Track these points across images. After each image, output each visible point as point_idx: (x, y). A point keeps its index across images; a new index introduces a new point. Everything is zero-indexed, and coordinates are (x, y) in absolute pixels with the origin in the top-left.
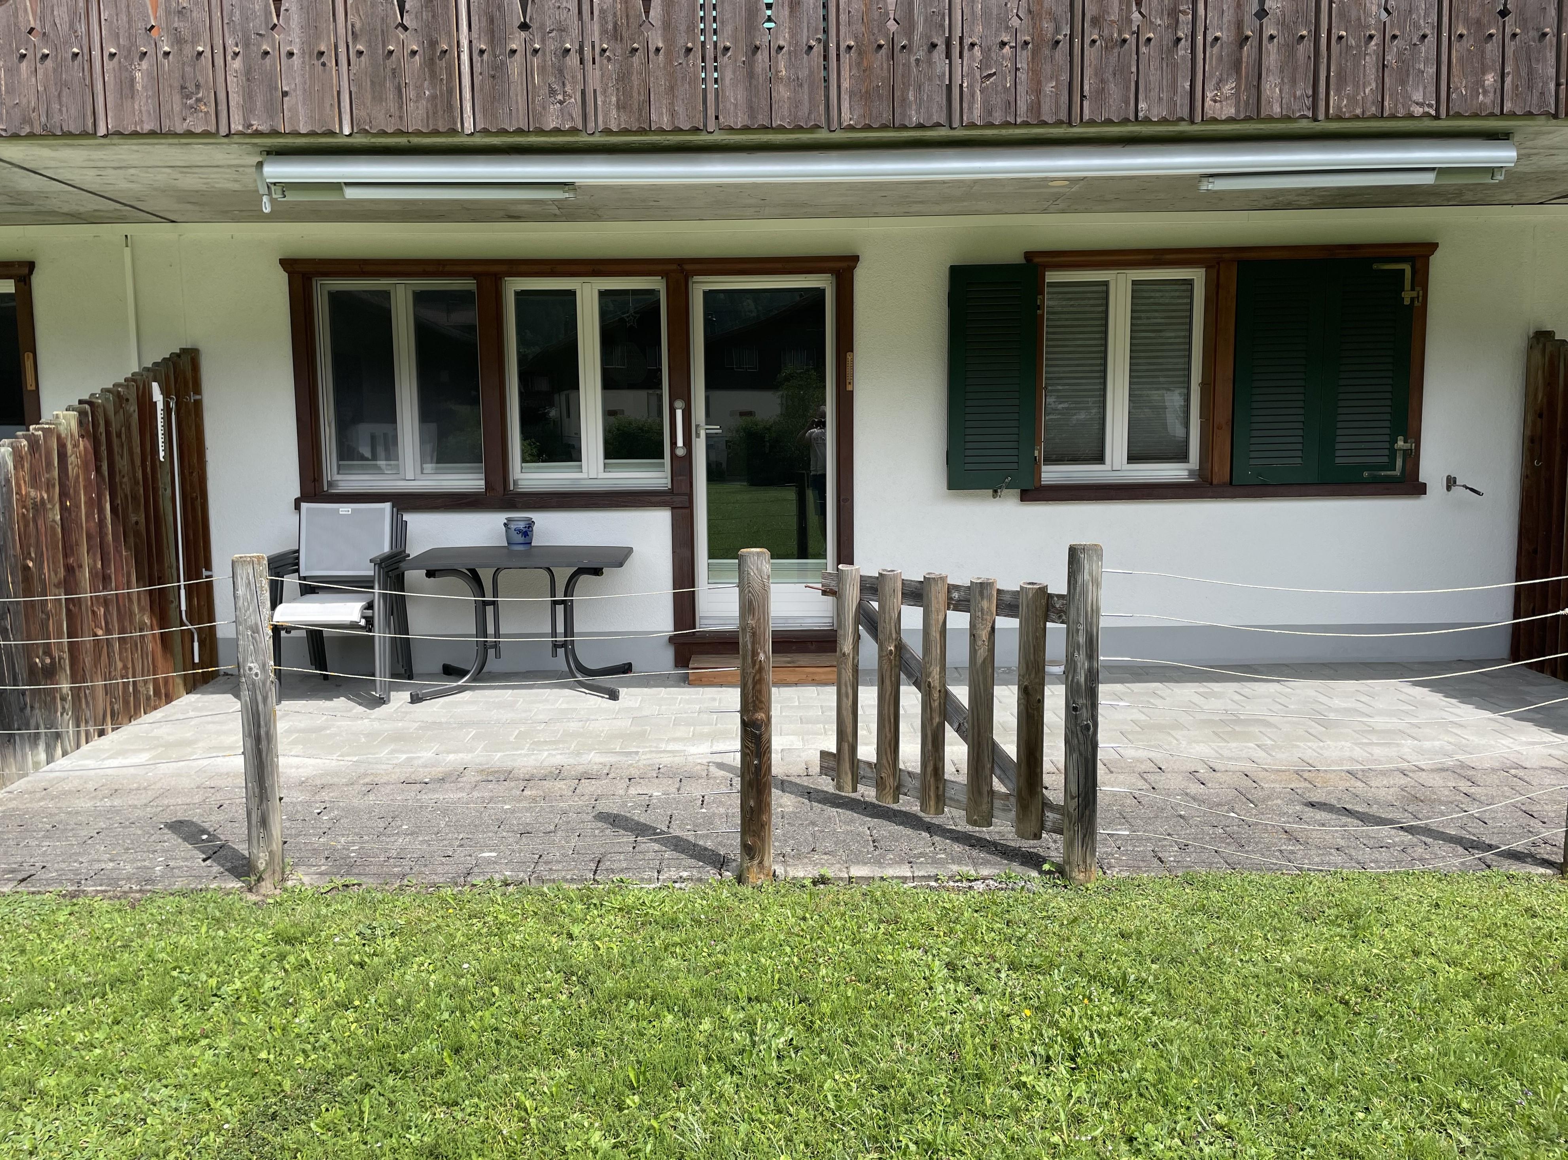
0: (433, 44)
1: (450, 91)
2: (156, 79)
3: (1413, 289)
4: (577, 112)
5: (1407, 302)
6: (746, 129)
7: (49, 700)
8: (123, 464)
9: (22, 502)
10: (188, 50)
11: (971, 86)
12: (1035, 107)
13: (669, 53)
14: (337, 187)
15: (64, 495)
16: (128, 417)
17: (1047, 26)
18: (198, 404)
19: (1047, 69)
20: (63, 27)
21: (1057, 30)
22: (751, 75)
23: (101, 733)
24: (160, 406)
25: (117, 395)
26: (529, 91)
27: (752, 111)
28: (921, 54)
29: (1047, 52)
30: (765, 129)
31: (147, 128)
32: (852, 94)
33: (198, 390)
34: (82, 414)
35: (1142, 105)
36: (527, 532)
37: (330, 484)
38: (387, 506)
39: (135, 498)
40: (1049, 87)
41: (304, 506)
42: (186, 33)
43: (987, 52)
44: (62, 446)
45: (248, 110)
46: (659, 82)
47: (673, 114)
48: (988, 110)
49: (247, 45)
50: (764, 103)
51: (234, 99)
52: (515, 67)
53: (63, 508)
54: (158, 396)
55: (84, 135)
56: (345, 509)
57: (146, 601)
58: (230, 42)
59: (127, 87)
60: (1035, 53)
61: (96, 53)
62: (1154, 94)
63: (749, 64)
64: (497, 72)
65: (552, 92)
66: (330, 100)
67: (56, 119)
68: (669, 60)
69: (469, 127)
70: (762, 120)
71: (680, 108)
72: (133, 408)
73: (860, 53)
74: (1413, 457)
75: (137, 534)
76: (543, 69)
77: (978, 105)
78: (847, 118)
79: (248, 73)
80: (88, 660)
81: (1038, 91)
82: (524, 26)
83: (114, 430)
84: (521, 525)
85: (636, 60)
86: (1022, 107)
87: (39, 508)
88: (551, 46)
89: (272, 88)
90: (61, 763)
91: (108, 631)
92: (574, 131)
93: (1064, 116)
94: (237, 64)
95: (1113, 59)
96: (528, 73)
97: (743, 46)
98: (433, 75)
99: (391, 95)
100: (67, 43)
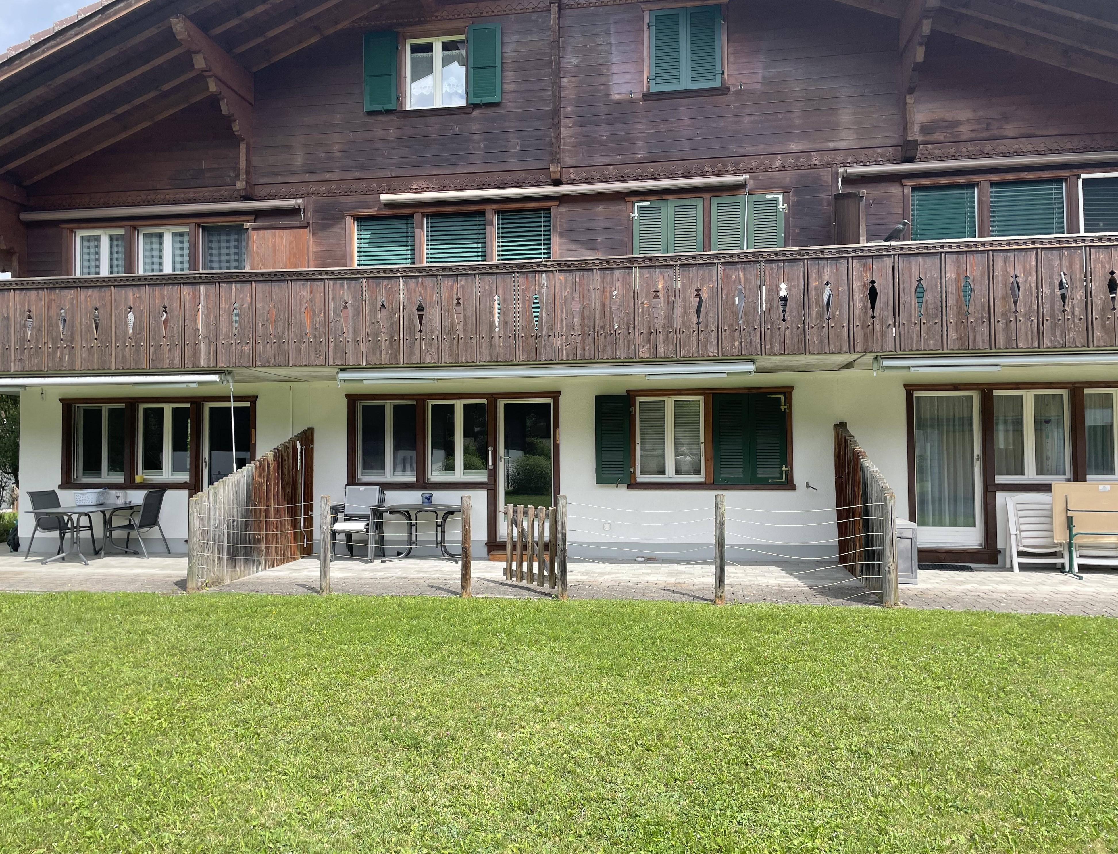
0: (392, 337)
1: (397, 352)
2: (308, 350)
3: (785, 405)
4: (436, 358)
5: (783, 410)
6: (489, 362)
7: (258, 551)
8: (286, 470)
9: (256, 482)
10: (318, 341)
11: (562, 348)
12: (583, 355)
13: (465, 339)
14: (361, 380)
15: (268, 480)
16: (288, 454)
17: (586, 329)
18: (312, 448)
19: (587, 342)
20: (281, 333)
21: (590, 330)
22: (491, 345)
23: (273, 567)
24: (299, 450)
25: (285, 446)
26: (422, 352)
27: (491, 356)
28: (546, 338)
29: (586, 337)
30: (495, 361)
31: (304, 364)
32: (523, 351)
33: (312, 443)
34: (275, 453)
35: (618, 354)
36: (430, 498)
37: (358, 479)
38: (378, 487)
39: (289, 483)
40: (587, 348)
41: (348, 487)
42: (318, 336)
43: (567, 337)
44: (268, 464)
45: (335, 358)
46: (462, 348)
47: (466, 358)
48: (567, 355)
49: (335, 339)
50: (495, 354)
51: (331, 355)
52: (417, 344)
53: (267, 485)
54: (299, 446)
55: (285, 366)
56: (362, 488)
57: (290, 522)
58: (331, 337)
59: (299, 351)
60: (582, 337)
61: (290, 341)
62: (622, 350)
63: (491, 342)
64: (412, 346)
65: (428, 351)
66: (360, 354)
67: (277, 361)
68: (465, 341)
69: (402, 362)
70: (494, 359)
71: (468, 356)
72: (290, 451)
73: (526, 338)
74: (790, 474)
75: (288, 496)
76: (425, 344)
77: (564, 354)
78: (521, 358)
79: (336, 346)
80: (271, 539)
81: (584, 349)
82: (420, 331)
83: (284, 457)
84: (428, 496)
85: (455, 341)
86: (579, 355)
87: (260, 484)
88: (429, 337)
89: (343, 352)
90: (260, 574)
91: (277, 531)
92: (435, 363)
93: (592, 357)
94: (332, 344)
95: (608, 339)
96: (421, 346)
97: (488, 336)
98: (392, 347)
99: (379, 353)
100: (282, 338)
